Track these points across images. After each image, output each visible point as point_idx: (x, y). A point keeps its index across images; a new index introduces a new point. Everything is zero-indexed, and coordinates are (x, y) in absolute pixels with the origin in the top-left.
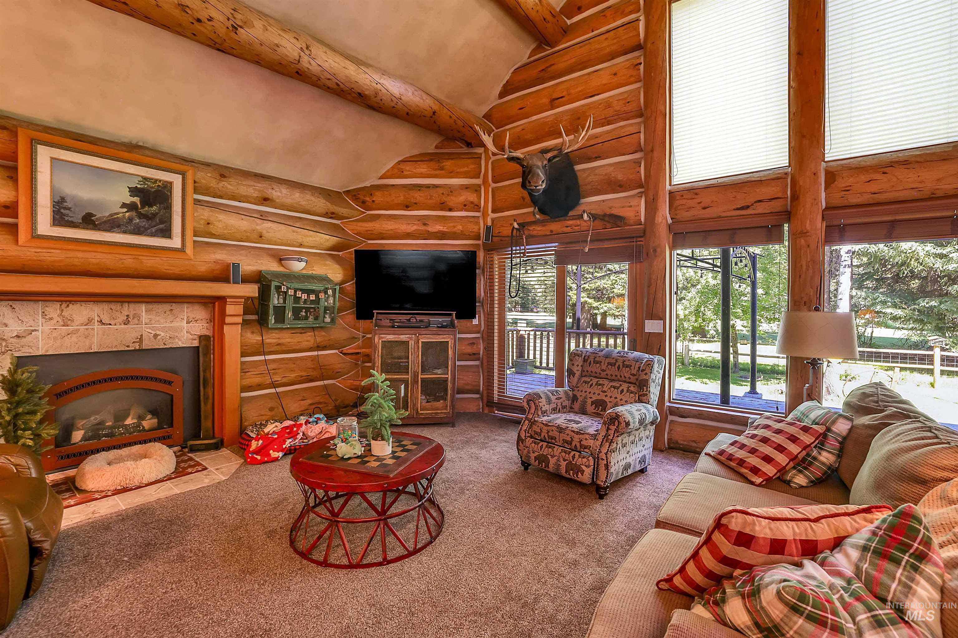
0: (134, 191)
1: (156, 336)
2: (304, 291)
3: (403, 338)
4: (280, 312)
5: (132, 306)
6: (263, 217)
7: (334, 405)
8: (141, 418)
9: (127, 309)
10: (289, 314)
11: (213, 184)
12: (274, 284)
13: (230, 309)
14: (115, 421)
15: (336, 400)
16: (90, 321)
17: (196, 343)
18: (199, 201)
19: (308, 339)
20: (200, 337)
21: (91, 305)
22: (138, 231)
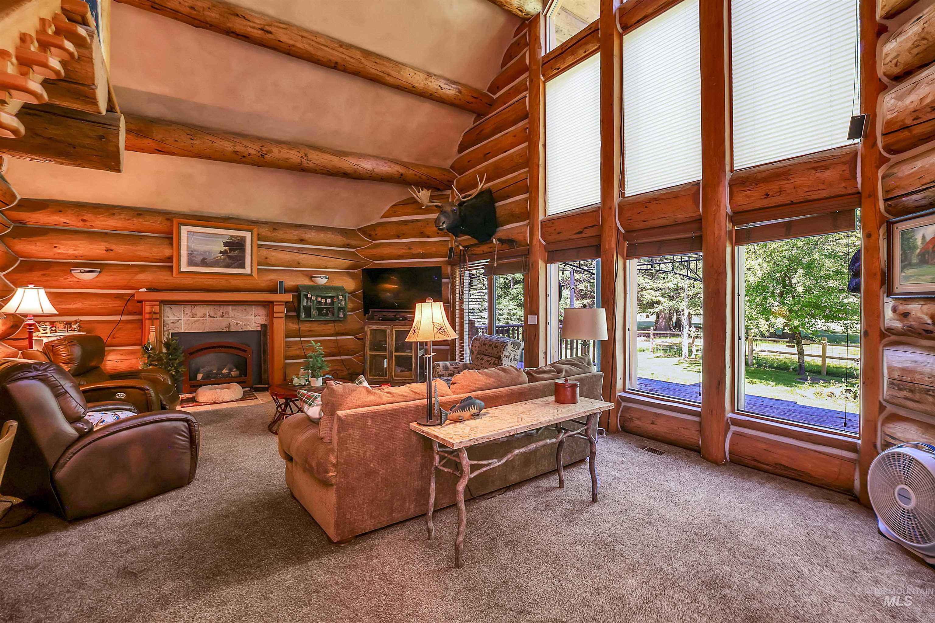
0: (226, 244)
1: (237, 324)
2: (322, 297)
3: (383, 327)
4: (308, 310)
5: (225, 307)
6: (300, 251)
7: (347, 372)
8: (231, 370)
9: (222, 309)
10: (314, 312)
11: (269, 234)
12: (303, 293)
13: (276, 309)
14: (218, 370)
15: (349, 369)
16: (205, 315)
17: (259, 329)
18: (262, 245)
19: (330, 328)
20: (261, 325)
21: (205, 307)
22: (228, 266)
